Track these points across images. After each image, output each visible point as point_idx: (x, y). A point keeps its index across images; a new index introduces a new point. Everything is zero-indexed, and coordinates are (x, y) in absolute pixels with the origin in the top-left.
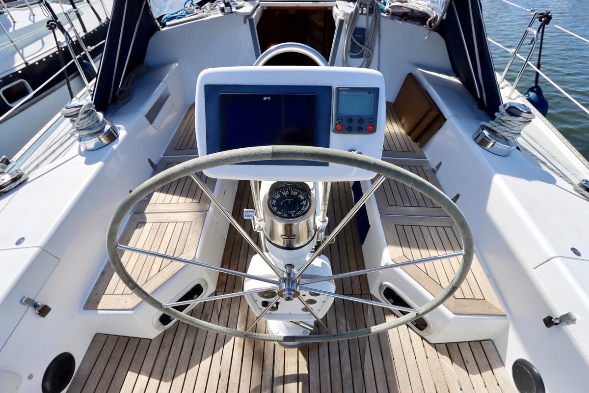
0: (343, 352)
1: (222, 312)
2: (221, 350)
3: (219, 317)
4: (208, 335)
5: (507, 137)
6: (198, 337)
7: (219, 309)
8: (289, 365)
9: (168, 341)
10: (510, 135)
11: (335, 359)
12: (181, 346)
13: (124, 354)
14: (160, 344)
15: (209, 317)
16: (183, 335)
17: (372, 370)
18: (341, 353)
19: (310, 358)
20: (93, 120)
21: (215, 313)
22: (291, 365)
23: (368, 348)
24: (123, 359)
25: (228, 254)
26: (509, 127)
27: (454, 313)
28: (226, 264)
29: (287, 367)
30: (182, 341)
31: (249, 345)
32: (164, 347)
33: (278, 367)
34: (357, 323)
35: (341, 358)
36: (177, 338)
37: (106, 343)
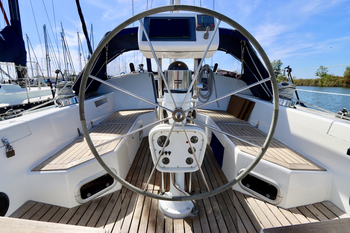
0: (219, 221)
1: (125, 199)
2: (122, 220)
3: (122, 203)
4: (113, 211)
5: (287, 97)
6: (105, 211)
7: (123, 198)
8: (177, 229)
9: (81, 211)
10: (289, 95)
11: (214, 225)
12: (91, 215)
13: (46, 214)
14: (75, 212)
15: (115, 202)
16: (94, 209)
17: (245, 230)
18: (218, 221)
19: (194, 225)
20: (70, 91)
21: (119, 200)
22: (178, 229)
23: (238, 218)
24: (44, 217)
25: (131, 172)
26: (286, 91)
27: (290, 169)
28: (130, 176)
29: (176, 231)
30: (92, 212)
31: (144, 217)
32: (78, 214)
33: (168, 231)
34: (227, 204)
35: (218, 224)
36: (89, 210)
37: (34, 207)
